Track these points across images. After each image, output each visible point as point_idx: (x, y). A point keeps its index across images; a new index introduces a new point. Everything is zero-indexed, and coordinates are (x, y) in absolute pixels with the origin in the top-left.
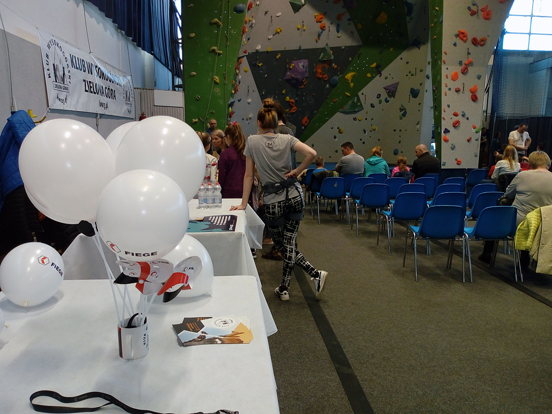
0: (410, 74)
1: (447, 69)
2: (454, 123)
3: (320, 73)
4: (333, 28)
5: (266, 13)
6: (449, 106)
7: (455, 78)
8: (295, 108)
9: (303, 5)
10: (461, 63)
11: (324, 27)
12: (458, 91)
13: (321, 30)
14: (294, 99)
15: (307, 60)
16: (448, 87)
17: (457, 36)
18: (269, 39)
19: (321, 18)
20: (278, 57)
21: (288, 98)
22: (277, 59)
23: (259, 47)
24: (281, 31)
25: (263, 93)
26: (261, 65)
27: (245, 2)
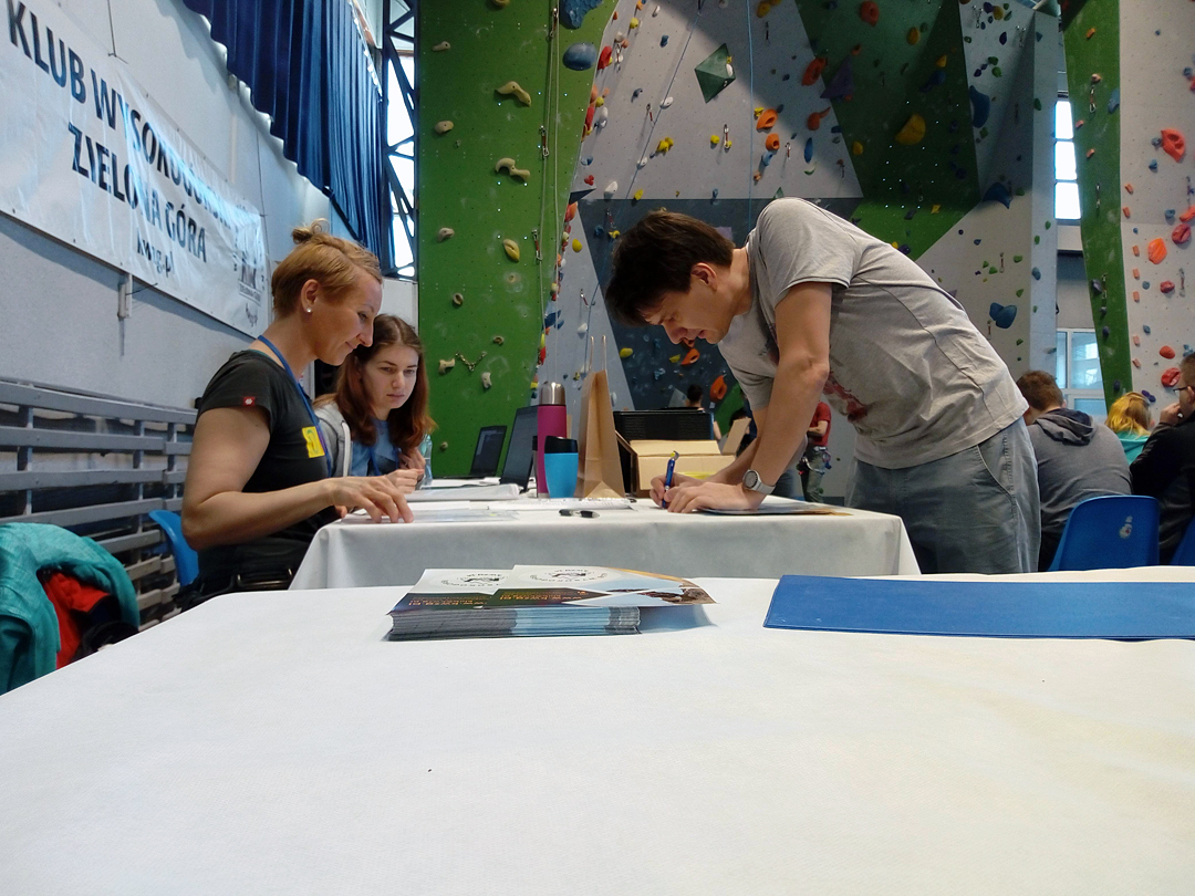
0: (987, 269)
1: (1135, 231)
2: (1164, 377)
4: (797, 149)
5: (635, 95)
6: (1147, 331)
7: (1156, 256)
8: (694, 352)
9: (730, 81)
10: (1169, 216)
11: (776, 143)
12: (1167, 290)
13: (766, 153)
15: (730, 228)
16: (1142, 279)
17: (1159, 144)
18: (639, 167)
19: (771, 120)
23: (613, 187)
24: (670, 146)
26: (617, 236)
27: (596, 41)
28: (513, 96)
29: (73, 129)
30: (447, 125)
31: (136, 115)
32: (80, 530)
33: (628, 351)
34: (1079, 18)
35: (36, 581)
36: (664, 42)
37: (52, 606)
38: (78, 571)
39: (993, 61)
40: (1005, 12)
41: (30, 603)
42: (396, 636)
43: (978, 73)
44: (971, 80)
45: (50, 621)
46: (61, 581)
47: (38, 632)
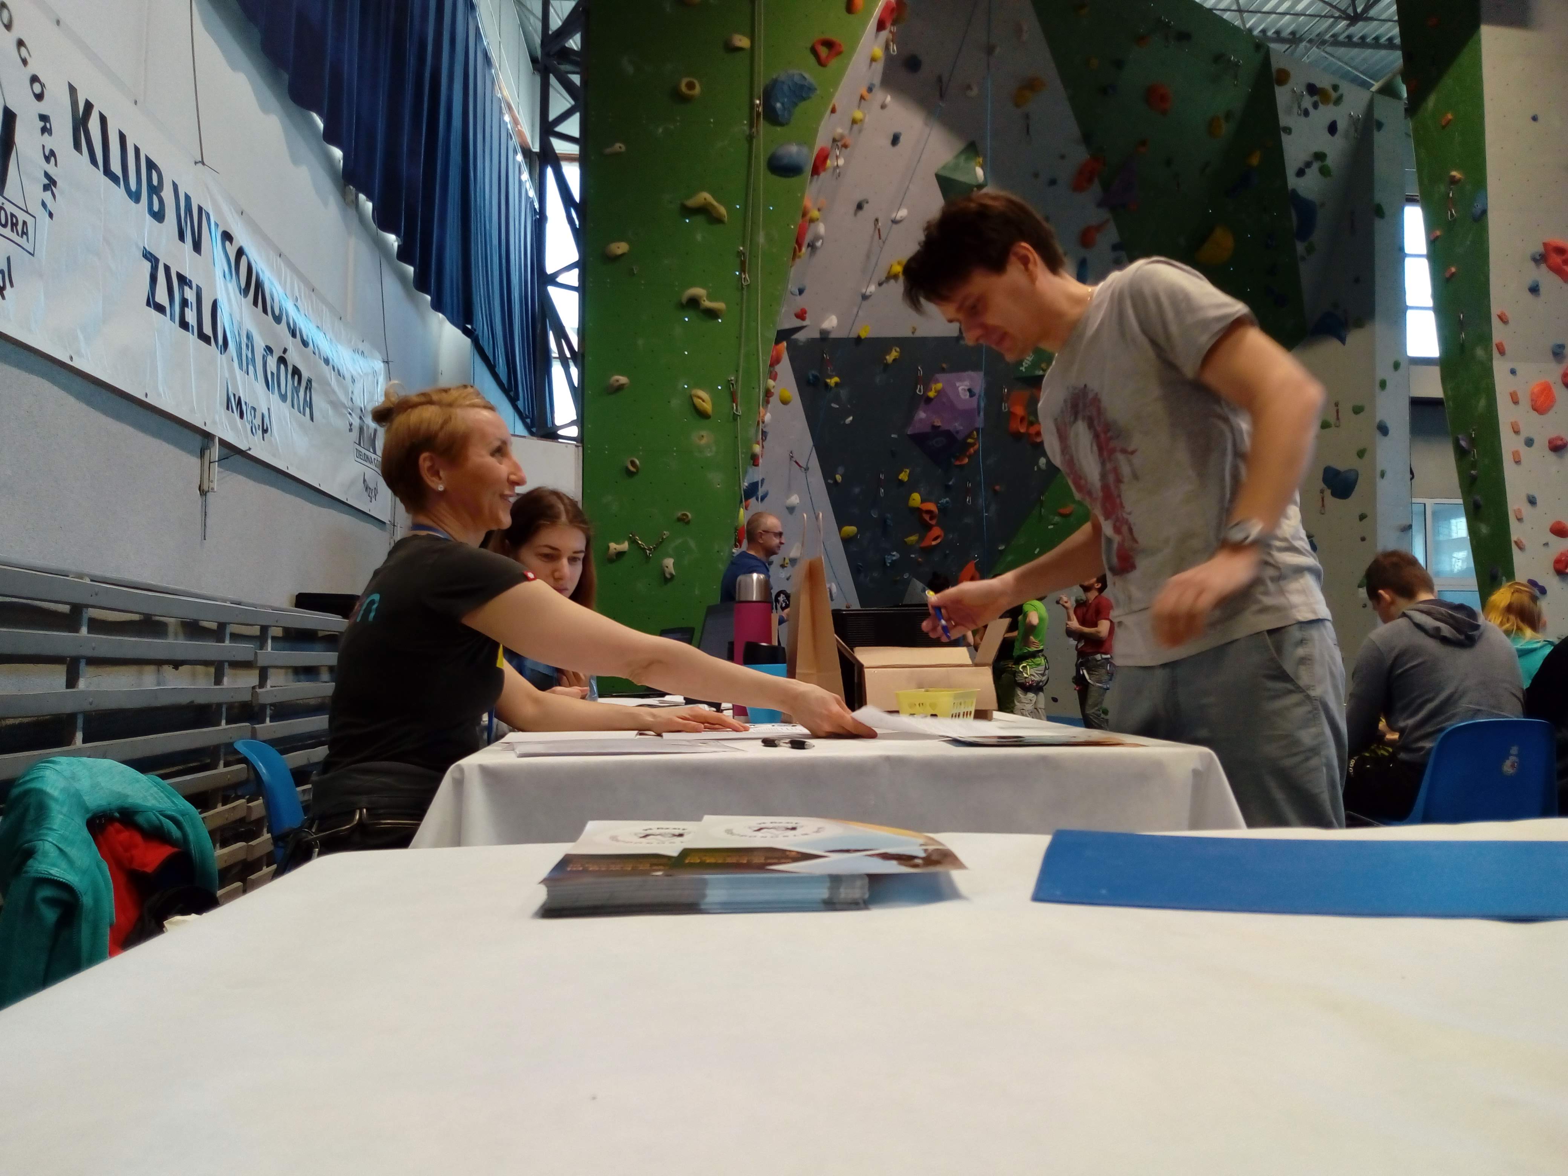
1: (1513, 372)
2: (1557, 562)
3: (1022, 419)
5: (860, 207)
6: (1532, 501)
7: (1542, 404)
8: (937, 531)
10: (1558, 353)
12: (1557, 447)
14: (937, 503)
15: (982, 373)
16: (1524, 434)
17: (1540, 259)
18: (865, 297)
20: (890, 358)
21: (916, 499)
22: (887, 366)
23: (831, 323)
25: (839, 478)
26: (836, 384)
27: (808, 140)
28: (704, 211)
29: (148, 256)
30: (620, 248)
31: (227, 237)
32: (143, 765)
33: (851, 530)
34: (1431, 101)
35: (86, 833)
36: (895, 140)
37: (105, 866)
38: (140, 819)
39: (1320, 156)
40: (1334, 95)
41: (78, 863)
42: (550, 911)
43: (1300, 173)
44: (1293, 182)
45: (102, 884)
46: (118, 832)
47: (87, 900)
